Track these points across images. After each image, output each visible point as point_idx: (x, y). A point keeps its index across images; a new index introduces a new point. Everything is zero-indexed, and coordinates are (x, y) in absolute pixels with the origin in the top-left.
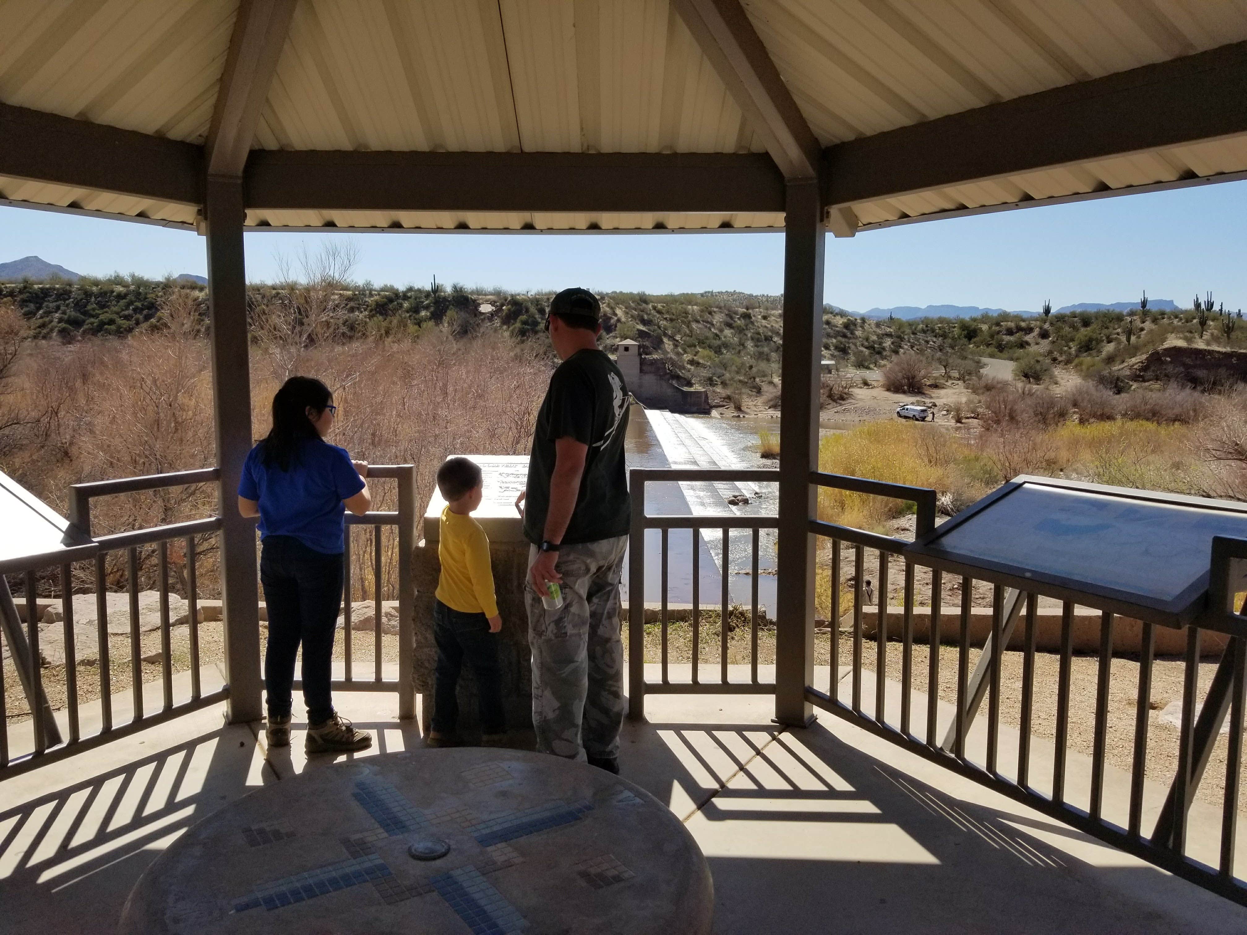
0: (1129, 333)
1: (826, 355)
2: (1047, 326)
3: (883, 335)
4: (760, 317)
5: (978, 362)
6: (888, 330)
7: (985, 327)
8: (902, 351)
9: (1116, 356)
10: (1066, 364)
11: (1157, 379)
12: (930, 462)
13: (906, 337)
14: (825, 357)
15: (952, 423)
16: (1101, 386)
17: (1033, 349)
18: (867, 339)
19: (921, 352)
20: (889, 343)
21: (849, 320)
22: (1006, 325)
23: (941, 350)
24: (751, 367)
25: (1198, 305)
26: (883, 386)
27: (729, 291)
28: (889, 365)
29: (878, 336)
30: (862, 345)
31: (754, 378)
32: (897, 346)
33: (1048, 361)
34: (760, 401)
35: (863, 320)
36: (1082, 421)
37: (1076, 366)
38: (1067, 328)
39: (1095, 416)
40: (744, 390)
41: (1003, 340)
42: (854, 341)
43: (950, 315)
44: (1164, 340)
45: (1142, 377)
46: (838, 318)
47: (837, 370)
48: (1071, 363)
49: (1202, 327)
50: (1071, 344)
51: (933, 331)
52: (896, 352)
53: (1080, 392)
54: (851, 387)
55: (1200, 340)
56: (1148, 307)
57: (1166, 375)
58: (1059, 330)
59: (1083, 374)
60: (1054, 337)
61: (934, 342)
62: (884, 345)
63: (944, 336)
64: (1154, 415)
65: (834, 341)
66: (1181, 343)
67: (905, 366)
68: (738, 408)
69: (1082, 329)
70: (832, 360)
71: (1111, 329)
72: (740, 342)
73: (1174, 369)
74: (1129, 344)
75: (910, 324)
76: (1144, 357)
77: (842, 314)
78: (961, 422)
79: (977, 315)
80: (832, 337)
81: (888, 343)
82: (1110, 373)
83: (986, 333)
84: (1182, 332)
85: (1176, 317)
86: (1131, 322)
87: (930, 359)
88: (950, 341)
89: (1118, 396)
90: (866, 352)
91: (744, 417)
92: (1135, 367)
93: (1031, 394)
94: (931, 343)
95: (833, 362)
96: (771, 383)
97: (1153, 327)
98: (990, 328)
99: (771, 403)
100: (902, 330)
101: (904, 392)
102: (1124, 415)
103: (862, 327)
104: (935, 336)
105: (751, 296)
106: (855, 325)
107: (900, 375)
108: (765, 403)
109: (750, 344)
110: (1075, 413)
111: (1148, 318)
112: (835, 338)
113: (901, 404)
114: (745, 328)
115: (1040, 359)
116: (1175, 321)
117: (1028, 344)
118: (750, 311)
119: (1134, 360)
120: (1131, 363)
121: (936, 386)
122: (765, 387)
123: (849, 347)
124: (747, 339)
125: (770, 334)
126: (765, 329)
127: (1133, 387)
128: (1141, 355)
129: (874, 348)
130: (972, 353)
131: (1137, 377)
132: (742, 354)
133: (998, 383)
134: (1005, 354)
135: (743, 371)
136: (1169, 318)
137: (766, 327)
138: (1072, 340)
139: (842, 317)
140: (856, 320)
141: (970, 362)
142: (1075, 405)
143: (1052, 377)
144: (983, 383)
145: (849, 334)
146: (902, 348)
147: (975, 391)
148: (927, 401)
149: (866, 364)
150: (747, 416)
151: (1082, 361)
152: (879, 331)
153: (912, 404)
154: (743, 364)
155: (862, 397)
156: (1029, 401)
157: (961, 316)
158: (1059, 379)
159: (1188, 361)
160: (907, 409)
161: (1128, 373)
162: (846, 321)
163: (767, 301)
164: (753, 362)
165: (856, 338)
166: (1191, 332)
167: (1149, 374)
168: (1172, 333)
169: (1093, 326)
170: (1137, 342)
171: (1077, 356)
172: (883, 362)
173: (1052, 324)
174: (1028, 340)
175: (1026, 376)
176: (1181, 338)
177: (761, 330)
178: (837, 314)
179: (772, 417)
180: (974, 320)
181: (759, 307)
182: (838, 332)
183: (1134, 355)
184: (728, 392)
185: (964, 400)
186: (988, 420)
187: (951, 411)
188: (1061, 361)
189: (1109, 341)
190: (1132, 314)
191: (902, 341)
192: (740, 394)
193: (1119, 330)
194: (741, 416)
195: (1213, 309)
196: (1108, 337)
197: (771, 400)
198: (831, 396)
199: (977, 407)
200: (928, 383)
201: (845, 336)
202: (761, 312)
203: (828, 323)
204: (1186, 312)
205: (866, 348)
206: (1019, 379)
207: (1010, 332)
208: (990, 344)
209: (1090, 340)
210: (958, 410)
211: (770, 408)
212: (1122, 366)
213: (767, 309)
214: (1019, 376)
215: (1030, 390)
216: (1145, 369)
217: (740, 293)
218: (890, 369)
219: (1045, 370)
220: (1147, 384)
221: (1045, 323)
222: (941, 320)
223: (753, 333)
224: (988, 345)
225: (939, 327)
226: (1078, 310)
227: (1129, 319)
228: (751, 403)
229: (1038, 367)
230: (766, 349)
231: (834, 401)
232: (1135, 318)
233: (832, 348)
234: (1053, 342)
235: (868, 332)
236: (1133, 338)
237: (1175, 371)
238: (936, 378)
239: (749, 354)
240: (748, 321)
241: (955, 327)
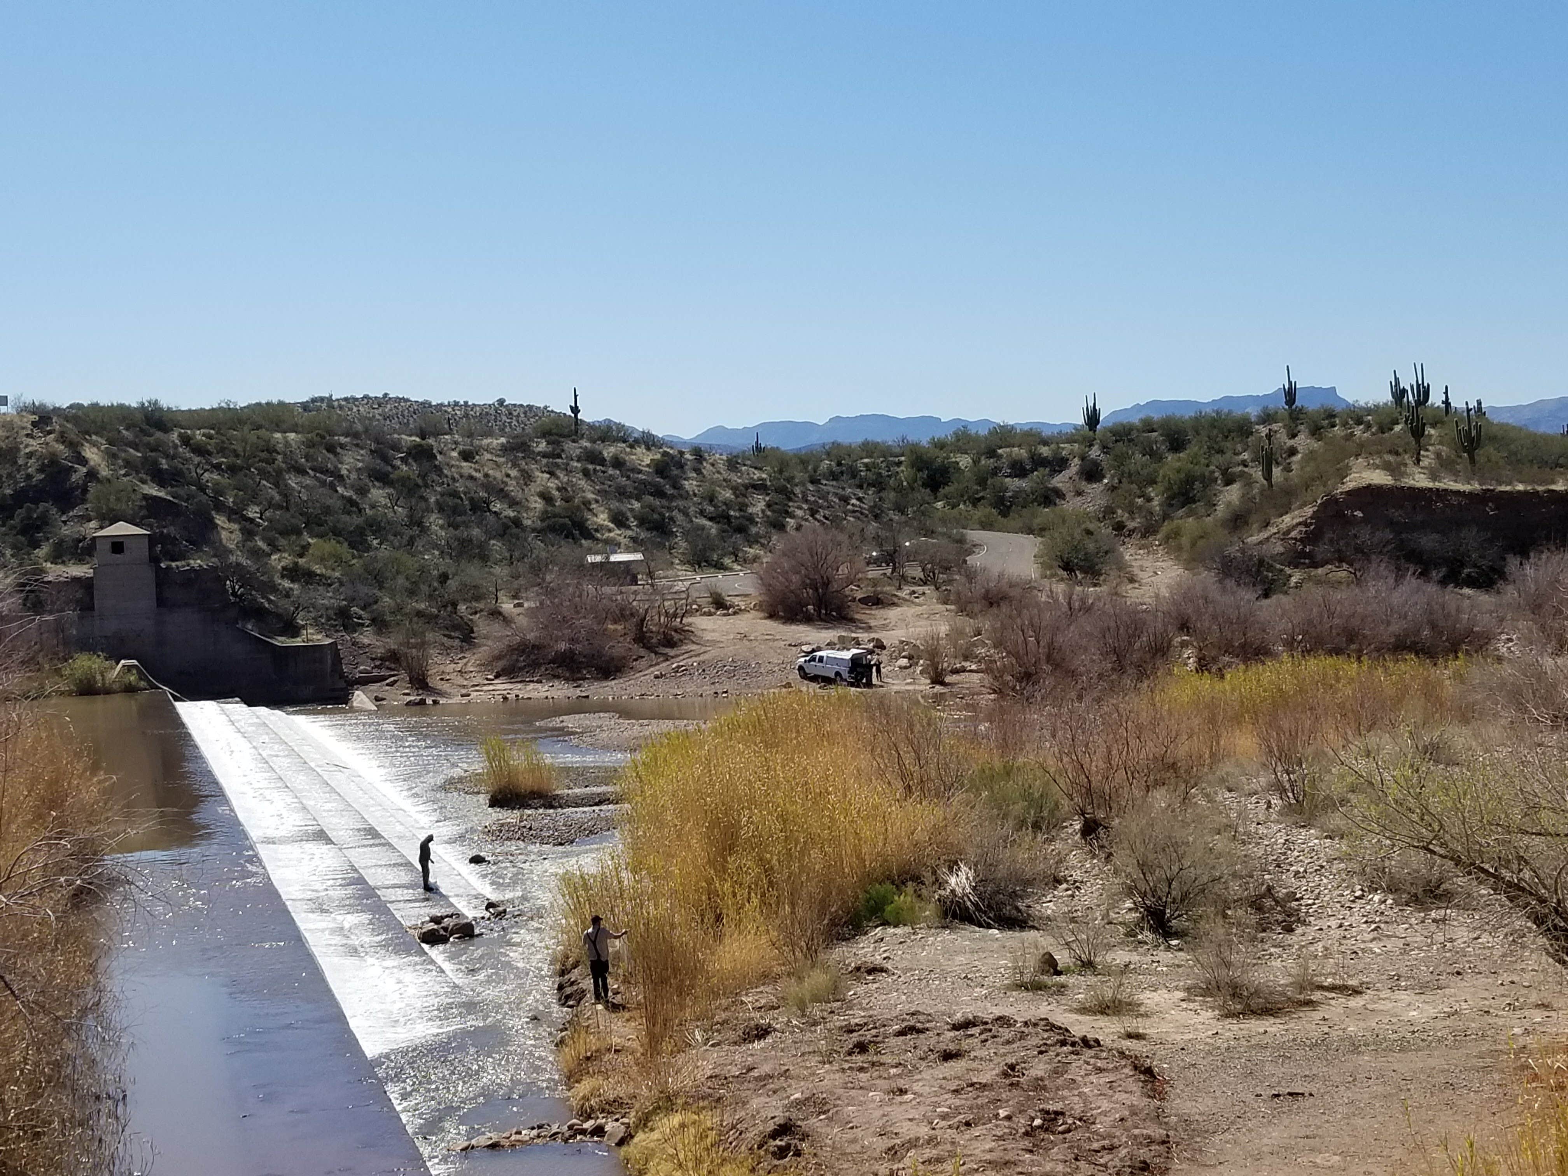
0: (1268, 461)
1: (621, 539)
2: (1095, 453)
3: (746, 487)
4: (455, 454)
5: (961, 541)
6: (757, 475)
7: (964, 461)
8: (791, 522)
9: (1249, 512)
10: (1144, 536)
11: (1341, 559)
12: (908, 789)
13: (797, 490)
14: (619, 545)
15: (924, 685)
16: (1230, 583)
17: (1071, 505)
18: (711, 499)
19: (835, 522)
20: (761, 505)
21: (665, 454)
22: (1010, 455)
23: (876, 517)
24: (444, 578)
25: (1399, 394)
26: (759, 607)
27: (372, 395)
28: (767, 559)
29: (734, 489)
30: (702, 513)
31: (455, 605)
32: (779, 512)
33: (1105, 530)
34: (472, 660)
35: (699, 454)
36: (1203, 666)
37: (1168, 538)
38: (1138, 456)
39: (1228, 649)
40: (430, 636)
41: (1006, 490)
42: (681, 503)
43: (888, 437)
44: (1342, 474)
45: (1310, 555)
46: (640, 450)
47: (650, 575)
48: (1155, 532)
49: (1418, 442)
50: (1151, 491)
51: (854, 473)
52: (780, 527)
53: (1186, 595)
54: (688, 613)
55: (1417, 470)
56: (1298, 403)
57: (1359, 550)
58: (1121, 460)
59: (1185, 556)
60: (1113, 477)
61: (859, 499)
62: (750, 510)
63: (879, 484)
64: (1351, 640)
65: (637, 505)
66: (1379, 478)
67: (806, 557)
68: (420, 682)
69: (1170, 457)
70: (635, 551)
71: (1229, 454)
72: (411, 516)
73: (1373, 533)
74: (1271, 485)
75: (804, 460)
76: (1309, 511)
77: (648, 441)
78: (943, 683)
79: (945, 434)
80: (630, 497)
81: (758, 505)
82: (1243, 551)
83: (968, 474)
84: (1379, 453)
85: (1359, 422)
86: (1269, 436)
87: (857, 538)
88: (892, 495)
89: (1265, 602)
90: (713, 529)
91: (435, 702)
92: (1293, 534)
93: (1087, 609)
94: (854, 501)
95: (639, 556)
96: (496, 614)
97: (1316, 445)
98: (976, 462)
99: (501, 664)
100: (786, 474)
101: (808, 620)
102: (1290, 644)
103: (698, 471)
104: (860, 487)
105: (425, 405)
106: (681, 466)
107: (795, 578)
108: (485, 666)
109: (435, 522)
110: (1184, 645)
111: (1302, 427)
112: (638, 499)
113: (804, 648)
114: (420, 481)
115: (1091, 526)
116: (1358, 431)
117: (1060, 494)
118: (431, 441)
119: (1288, 520)
120: (1283, 526)
121: (876, 601)
122: (483, 626)
123: (671, 519)
124: (429, 510)
125: (483, 494)
126: (470, 484)
127: (1294, 580)
128: (1301, 507)
129: (728, 518)
130: (944, 521)
131: (1297, 559)
132: (419, 544)
133: (1011, 585)
134: (1014, 520)
135: (424, 588)
136: (1345, 424)
137: (471, 478)
138: (1153, 482)
139: (648, 449)
140: (682, 453)
141: (945, 541)
142: (1184, 626)
143: (1121, 566)
144: (978, 589)
145: (670, 491)
146: (793, 516)
147: (964, 607)
148: (863, 636)
149: (715, 557)
150: (442, 701)
151: (1179, 527)
152: (735, 478)
153: (831, 645)
154: (423, 570)
155: (715, 636)
156: (1086, 624)
157: (912, 438)
158: (1136, 571)
159: (1396, 514)
160: (821, 659)
161: (1279, 548)
162: (658, 456)
163: (466, 416)
164: (446, 564)
165: (686, 496)
166: (1397, 454)
167: (1323, 549)
168: (1357, 456)
169: (1193, 449)
170: (1286, 479)
171: (1166, 517)
172: (751, 552)
173: (1105, 449)
174: (1060, 485)
175: (1068, 567)
176: (1378, 467)
177: (460, 487)
178: (637, 442)
179: (505, 698)
180: (940, 445)
181: (450, 432)
182: (643, 483)
183: (1286, 510)
184: (392, 642)
185: (943, 629)
186: (1003, 671)
187: (919, 658)
188: (1133, 531)
189: (1228, 482)
190: (1267, 418)
191: (790, 499)
192: (423, 645)
193: (1246, 456)
194: (429, 701)
195: (1430, 402)
196: (1224, 472)
197: (499, 658)
198: (641, 639)
199: (974, 645)
200: (859, 595)
201: (659, 493)
202: (456, 443)
203: (618, 463)
204: (1375, 410)
205: (711, 519)
206: (1053, 576)
207: (1019, 470)
208: (979, 500)
209: (1189, 480)
210: (933, 654)
211: (496, 677)
212: (1264, 535)
213: (471, 435)
214: (1051, 567)
215: (1083, 601)
216: (1312, 537)
217: (399, 400)
218: (771, 567)
219: (1106, 553)
220: (1320, 571)
221: (1091, 445)
222: (869, 448)
223: (442, 495)
224: (975, 502)
225: (866, 465)
226: (1156, 416)
227: (1263, 430)
228: (450, 668)
229: (1091, 547)
230: (476, 532)
231: (651, 649)
232: (1275, 427)
233: (633, 523)
234: (1113, 489)
235: (713, 483)
236: (1277, 471)
237: (1376, 540)
238: (875, 582)
239: (436, 546)
240: (426, 465)
241: (899, 464)
